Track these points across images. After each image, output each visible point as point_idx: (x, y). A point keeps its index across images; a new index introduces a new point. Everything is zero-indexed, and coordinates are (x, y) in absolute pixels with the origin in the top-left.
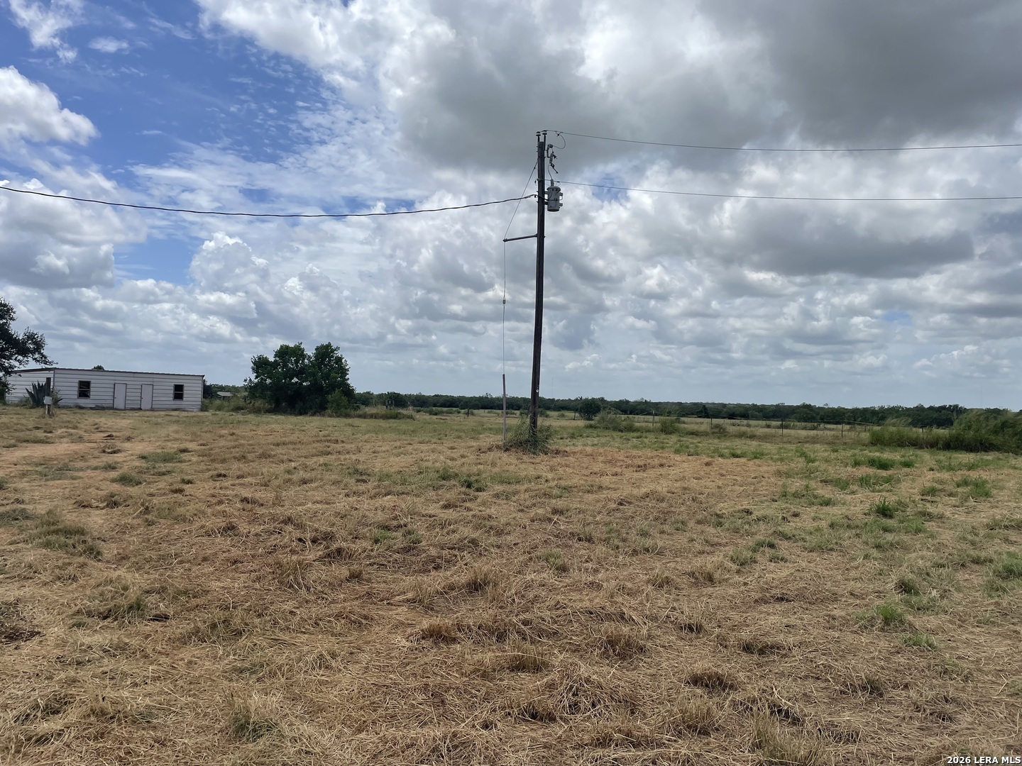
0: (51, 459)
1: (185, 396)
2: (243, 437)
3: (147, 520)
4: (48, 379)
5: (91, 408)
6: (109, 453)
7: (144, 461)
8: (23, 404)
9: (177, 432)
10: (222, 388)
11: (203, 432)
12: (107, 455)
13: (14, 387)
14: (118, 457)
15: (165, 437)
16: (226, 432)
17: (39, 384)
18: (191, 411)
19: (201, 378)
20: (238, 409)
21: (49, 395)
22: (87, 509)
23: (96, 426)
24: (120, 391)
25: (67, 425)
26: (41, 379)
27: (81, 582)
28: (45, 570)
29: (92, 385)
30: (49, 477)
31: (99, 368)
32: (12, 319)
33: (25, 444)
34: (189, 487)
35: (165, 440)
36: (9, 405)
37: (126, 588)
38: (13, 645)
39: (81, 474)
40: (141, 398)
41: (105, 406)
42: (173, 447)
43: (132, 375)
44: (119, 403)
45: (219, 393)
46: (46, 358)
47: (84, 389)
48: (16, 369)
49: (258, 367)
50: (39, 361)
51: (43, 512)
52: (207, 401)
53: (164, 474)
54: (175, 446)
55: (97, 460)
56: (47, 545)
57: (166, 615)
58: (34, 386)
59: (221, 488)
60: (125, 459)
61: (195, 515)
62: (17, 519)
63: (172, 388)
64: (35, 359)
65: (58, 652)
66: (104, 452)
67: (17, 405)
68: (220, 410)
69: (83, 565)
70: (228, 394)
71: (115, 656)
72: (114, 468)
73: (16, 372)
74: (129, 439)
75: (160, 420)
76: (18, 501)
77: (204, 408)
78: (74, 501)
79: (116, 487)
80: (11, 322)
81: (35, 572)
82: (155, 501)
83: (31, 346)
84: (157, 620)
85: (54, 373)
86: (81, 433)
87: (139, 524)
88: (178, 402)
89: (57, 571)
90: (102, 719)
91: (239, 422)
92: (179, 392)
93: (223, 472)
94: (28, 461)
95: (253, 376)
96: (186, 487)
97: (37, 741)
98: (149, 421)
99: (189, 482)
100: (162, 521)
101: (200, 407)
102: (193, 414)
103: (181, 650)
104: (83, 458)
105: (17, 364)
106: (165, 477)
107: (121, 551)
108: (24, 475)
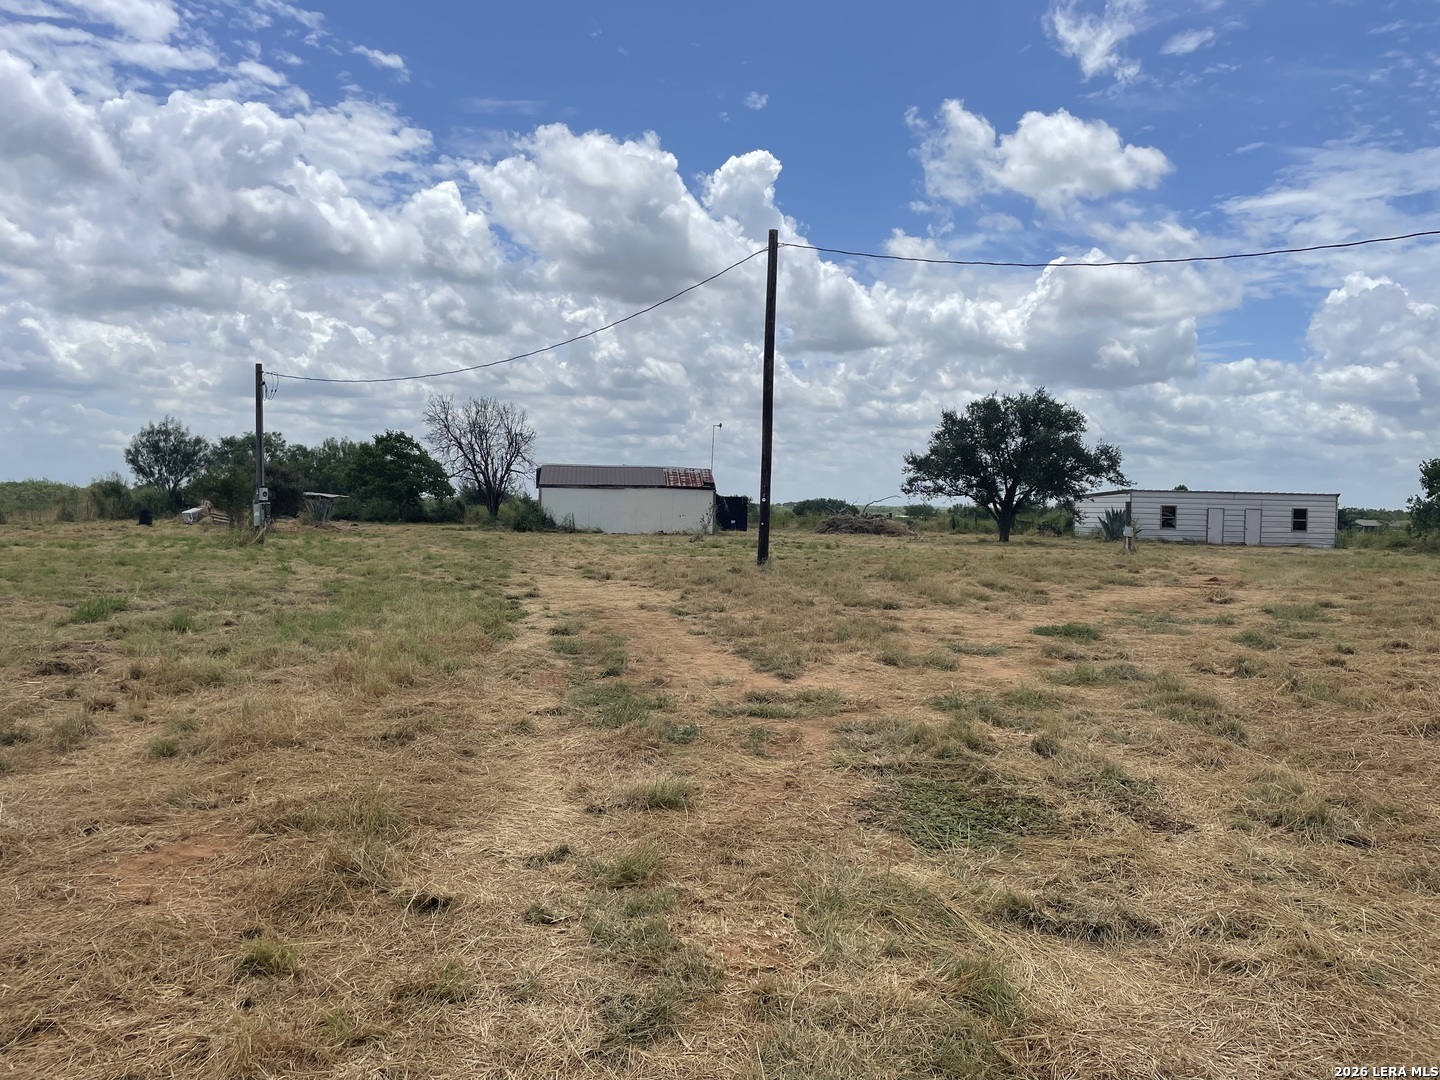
0: (1146, 606)
1: (1309, 525)
2: (1421, 590)
3: (1300, 699)
4: (1129, 505)
5: (1178, 543)
6: (1217, 602)
7: (1270, 616)
8: (1095, 536)
9: (1309, 578)
10: (1363, 514)
11: (1350, 579)
12: (1216, 605)
13: (1087, 515)
14: (1232, 609)
15: (1293, 584)
16: (1387, 580)
17: (1113, 511)
18: (1319, 548)
19: (1334, 499)
20: (1397, 545)
21: (1129, 524)
22: (1208, 675)
23: (1192, 566)
24: (1216, 519)
25: (1156, 563)
26: (1118, 505)
27: (1228, 770)
28: (1178, 746)
29: (1178, 511)
30: (1150, 629)
31: (1182, 489)
32: (1083, 430)
33: (1110, 586)
34: (1351, 659)
35: (1294, 589)
36: (1078, 538)
37: (1299, 791)
38: (1163, 835)
39: (1189, 628)
40: (1245, 528)
41: (1196, 539)
42: (1309, 598)
43: (1231, 496)
44: (1215, 536)
45: (1358, 521)
46: (1122, 477)
47: (1169, 517)
48: (1088, 493)
49: (1431, 479)
50: (1114, 481)
51: (1156, 673)
52: (1344, 533)
53: (1305, 637)
54: (1312, 598)
55: (1205, 611)
56: (1173, 715)
57: (1365, 840)
58: (1108, 514)
59: (1404, 665)
60: (1242, 612)
61: (1376, 700)
62: (1126, 678)
63: (1290, 514)
64: (1110, 479)
65: (1223, 858)
66: (1211, 600)
67: (1087, 538)
68: (1366, 547)
69: (1226, 749)
70: (1373, 523)
71: (1304, 880)
72: (1230, 624)
73: (1088, 496)
74: (1240, 585)
75: (1276, 560)
76: (1121, 656)
77: (1339, 544)
78: (1190, 663)
79: (1241, 649)
80: (1082, 434)
81: (1166, 748)
82: (1305, 672)
83: (1104, 463)
84: (1351, 843)
85: (1131, 497)
86: (1175, 574)
87: (1289, 704)
88: (1299, 534)
89: (1194, 751)
90: (1315, 962)
91: (1405, 566)
92: (1300, 519)
93: (1402, 640)
94: (1119, 606)
95: (1423, 494)
96: (1346, 657)
97: (1225, 967)
98: (1262, 561)
99: (1350, 652)
100: (1324, 704)
101: (1332, 542)
102: (1324, 552)
103: (1403, 895)
104: (1185, 607)
105: (1088, 486)
106: (1310, 641)
107: (1273, 737)
108: (1119, 624)
